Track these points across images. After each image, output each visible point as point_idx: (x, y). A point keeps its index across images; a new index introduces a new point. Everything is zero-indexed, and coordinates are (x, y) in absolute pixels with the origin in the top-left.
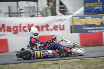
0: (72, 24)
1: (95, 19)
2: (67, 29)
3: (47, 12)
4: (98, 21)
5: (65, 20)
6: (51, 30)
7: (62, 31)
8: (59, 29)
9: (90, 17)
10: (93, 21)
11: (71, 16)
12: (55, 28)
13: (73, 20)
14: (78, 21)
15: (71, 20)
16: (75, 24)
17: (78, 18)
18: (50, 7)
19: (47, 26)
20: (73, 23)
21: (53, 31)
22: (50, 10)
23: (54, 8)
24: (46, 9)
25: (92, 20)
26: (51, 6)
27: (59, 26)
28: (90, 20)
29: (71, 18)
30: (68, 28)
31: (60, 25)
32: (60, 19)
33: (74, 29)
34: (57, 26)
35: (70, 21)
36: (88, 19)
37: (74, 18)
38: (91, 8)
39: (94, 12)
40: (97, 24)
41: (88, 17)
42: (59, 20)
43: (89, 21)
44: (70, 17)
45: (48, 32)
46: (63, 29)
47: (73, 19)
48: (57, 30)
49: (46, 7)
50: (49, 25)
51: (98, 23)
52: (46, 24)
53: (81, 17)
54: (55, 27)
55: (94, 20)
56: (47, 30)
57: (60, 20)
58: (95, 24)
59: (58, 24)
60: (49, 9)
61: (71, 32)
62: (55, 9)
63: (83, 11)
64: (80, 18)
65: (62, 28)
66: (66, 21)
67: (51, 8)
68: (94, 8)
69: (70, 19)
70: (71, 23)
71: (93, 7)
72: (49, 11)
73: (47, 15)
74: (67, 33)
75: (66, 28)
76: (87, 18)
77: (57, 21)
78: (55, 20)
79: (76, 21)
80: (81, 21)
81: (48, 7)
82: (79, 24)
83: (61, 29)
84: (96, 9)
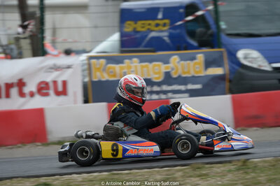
0: (87, 80)
1: (151, 66)
2: (75, 93)
3: (19, 48)
4: (157, 71)
5: (69, 67)
6: (32, 95)
7: (62, 98)
8: (51, 92)
9: (135, 60)
10: (145, 69)
11: (84, 57)
12: (43, 89)
13: (89, 69)
14: (104, 70)
15: (86, 67)
16: (95, 79)
17: (103, 61)
18: (27, 34)
19: (21, 84)
20: (90, 74)
21: (38, 98)
22: (28, 41)
23: (40, 36)
24: (17, 40)
25: (142, 67)
26: (31, 31)
27: (51, 85)
28: (136, 66)
29: (86, 62)
30: (76, 89)
31: (55, 82)
32: (55, 65)
33: (93, 92)
34: (47, 84)
35: (83, 70)
36: (132, 65)
37: (93, 61)
38: (138, 36)
39: (145, 47)
40: (156, 78)
41: (130, 58)
42: (51, 68)
43: (132, 70)
44: (83, 60)
45: (22, 100)
46: (64, 92)
47: (89, 65)
48: (47, 95)
49: (19, 34)
50: (25, 81)
51: (157, 76)
52: (19, 77)
53: (111, 60)
54: (43, 86)
55: (147, 66)
56: (22, 94)
57: (56, 68)
58: (149, 77)
59: (49, 78)
60: (25, 38)
61: (86, 101)
62: (43, 38)
63: (117, 44)
64: (108, 63)
65: (60, 88)
66: (70, 70)
67: (32, 37)
68: (146, 36)
69: (83, 65)
70: (84, 76)
71: (144, 32)
72: (26, 44)
73: (20, 56)
74: (75, 102)
75: (70, 89)
76: (127, 61)
77: (46, 72)
78: (42, 68)
79: (98, 69)
80: (111, 70)
81: (24, 32)
82: (105, 77)
83: (58, 93)
84: (153, 38)
